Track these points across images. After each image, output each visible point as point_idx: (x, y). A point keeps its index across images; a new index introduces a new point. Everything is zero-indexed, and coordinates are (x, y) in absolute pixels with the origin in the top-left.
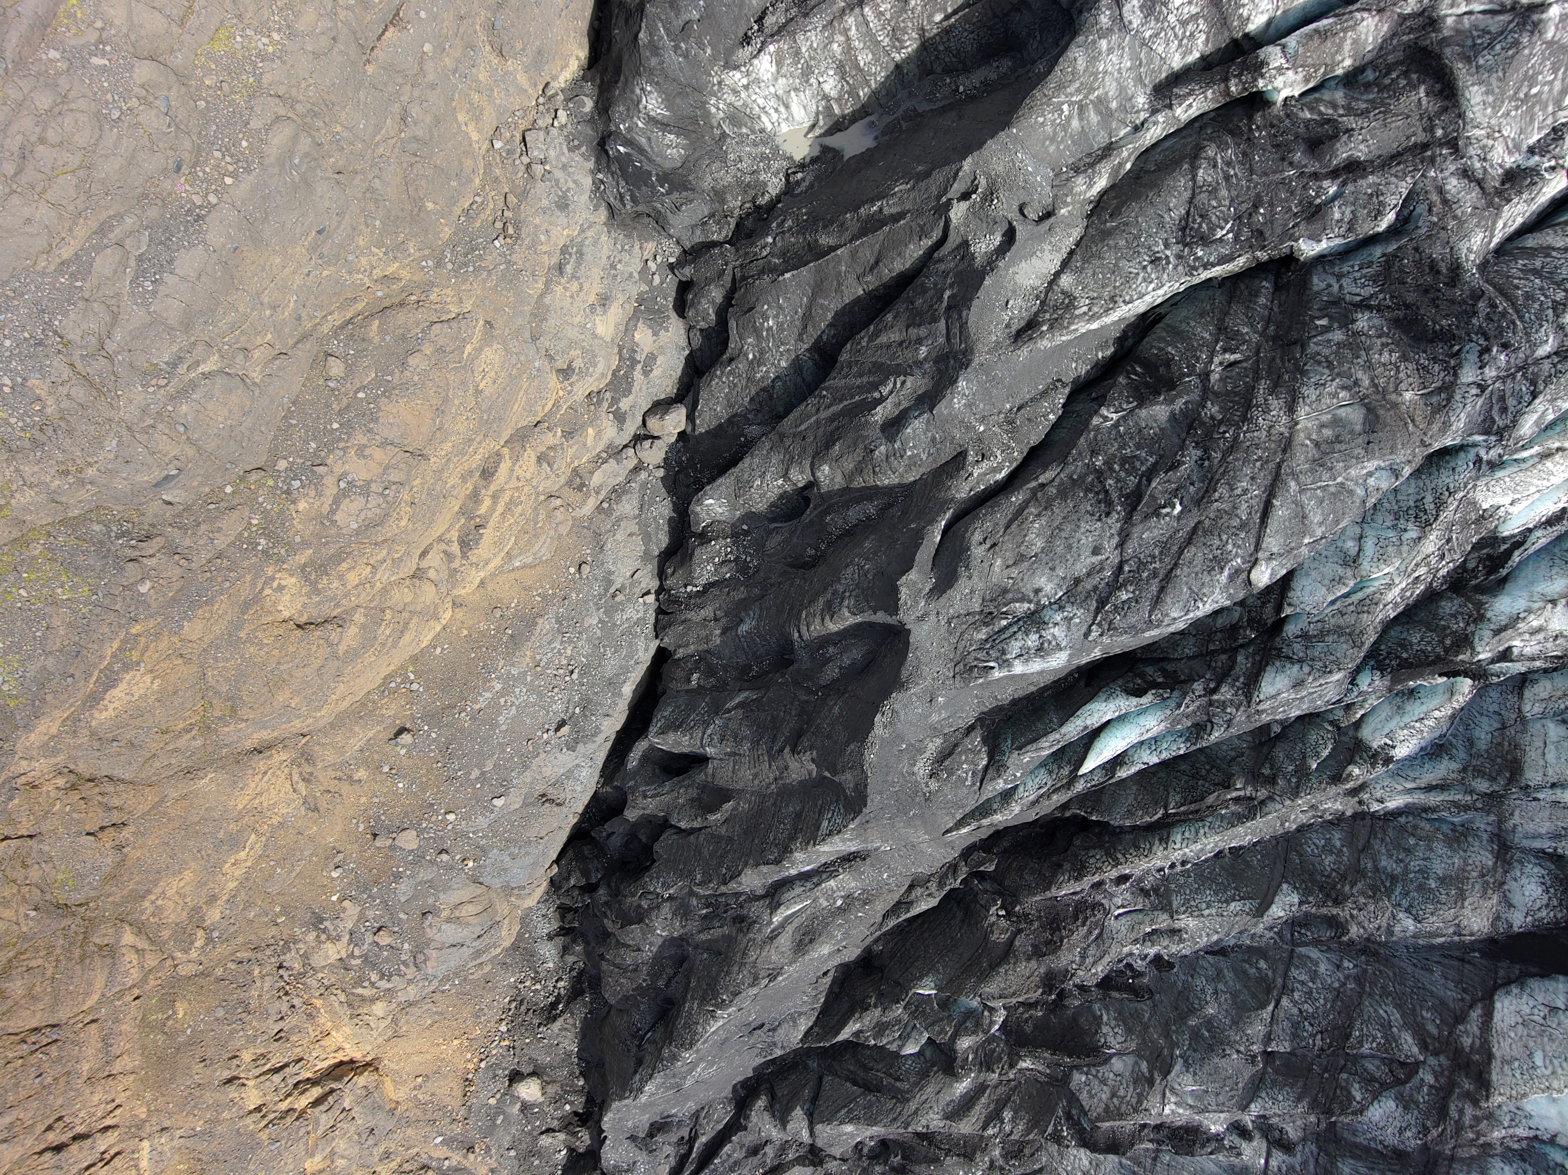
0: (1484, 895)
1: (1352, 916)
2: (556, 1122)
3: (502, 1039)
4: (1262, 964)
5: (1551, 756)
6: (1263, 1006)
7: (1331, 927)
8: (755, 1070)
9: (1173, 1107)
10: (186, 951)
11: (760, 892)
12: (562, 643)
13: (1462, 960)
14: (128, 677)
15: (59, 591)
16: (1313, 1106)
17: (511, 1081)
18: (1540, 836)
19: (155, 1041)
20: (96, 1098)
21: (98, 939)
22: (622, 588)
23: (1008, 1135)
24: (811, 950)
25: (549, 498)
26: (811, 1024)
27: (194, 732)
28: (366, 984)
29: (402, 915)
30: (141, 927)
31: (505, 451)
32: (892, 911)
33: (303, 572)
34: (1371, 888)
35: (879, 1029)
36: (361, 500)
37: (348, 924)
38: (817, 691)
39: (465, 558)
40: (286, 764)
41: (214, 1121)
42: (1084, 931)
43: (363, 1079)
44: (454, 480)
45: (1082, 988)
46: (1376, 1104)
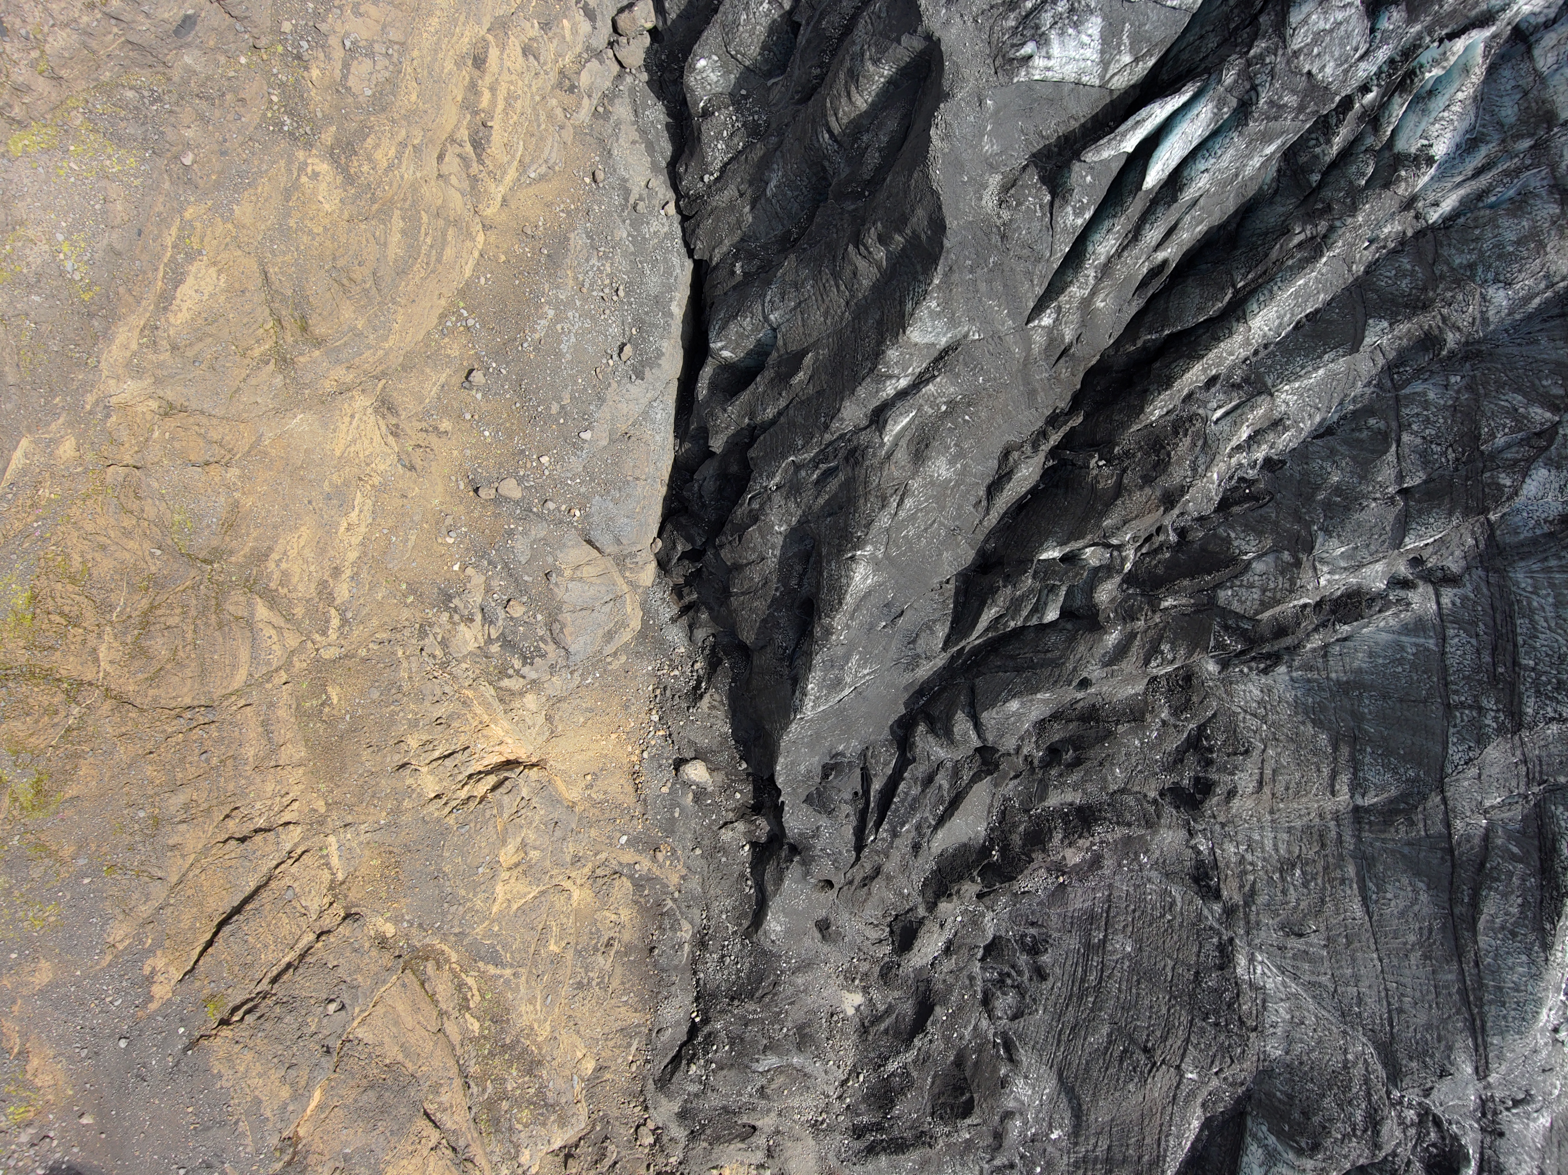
0: (1562, 236)
1: (1444, 319)
2: (731, 815)
3: (657, 730)
4: (1372, 421)
6: (1385, 452)
7: (1427, 350)
8: (906, 704)
9: (1328, 577)
10: (324, 633)
11: (865, 423)
14: (193, 269)
15: (108, 163)
16: (1467, 513)
17: (677, 769)
19: (316, 731)
20: (269, 787)
21: (232, 609)
22: (641, 199)
23: (1172, 662)
24: (930, 458)
25: (544, 98)
26: (947, 630)
27: (271, 366)
28: (511, 671)
29: (526, 578)
30: (272, 600)
31: (490, 38)
32: (994, 488)
33: (332, 155)
34: (1453, 282)
35: (1015, 605)
36: (368, 62)
37: (477, 598)
38: (863, 190)
39: (481, 161)
40: (370, 410)
41: (396, 811)
42: (1187, 441)
43: (534, 773)
44: (449, 66)
45: (1201, 519)
46: (1528, 481)
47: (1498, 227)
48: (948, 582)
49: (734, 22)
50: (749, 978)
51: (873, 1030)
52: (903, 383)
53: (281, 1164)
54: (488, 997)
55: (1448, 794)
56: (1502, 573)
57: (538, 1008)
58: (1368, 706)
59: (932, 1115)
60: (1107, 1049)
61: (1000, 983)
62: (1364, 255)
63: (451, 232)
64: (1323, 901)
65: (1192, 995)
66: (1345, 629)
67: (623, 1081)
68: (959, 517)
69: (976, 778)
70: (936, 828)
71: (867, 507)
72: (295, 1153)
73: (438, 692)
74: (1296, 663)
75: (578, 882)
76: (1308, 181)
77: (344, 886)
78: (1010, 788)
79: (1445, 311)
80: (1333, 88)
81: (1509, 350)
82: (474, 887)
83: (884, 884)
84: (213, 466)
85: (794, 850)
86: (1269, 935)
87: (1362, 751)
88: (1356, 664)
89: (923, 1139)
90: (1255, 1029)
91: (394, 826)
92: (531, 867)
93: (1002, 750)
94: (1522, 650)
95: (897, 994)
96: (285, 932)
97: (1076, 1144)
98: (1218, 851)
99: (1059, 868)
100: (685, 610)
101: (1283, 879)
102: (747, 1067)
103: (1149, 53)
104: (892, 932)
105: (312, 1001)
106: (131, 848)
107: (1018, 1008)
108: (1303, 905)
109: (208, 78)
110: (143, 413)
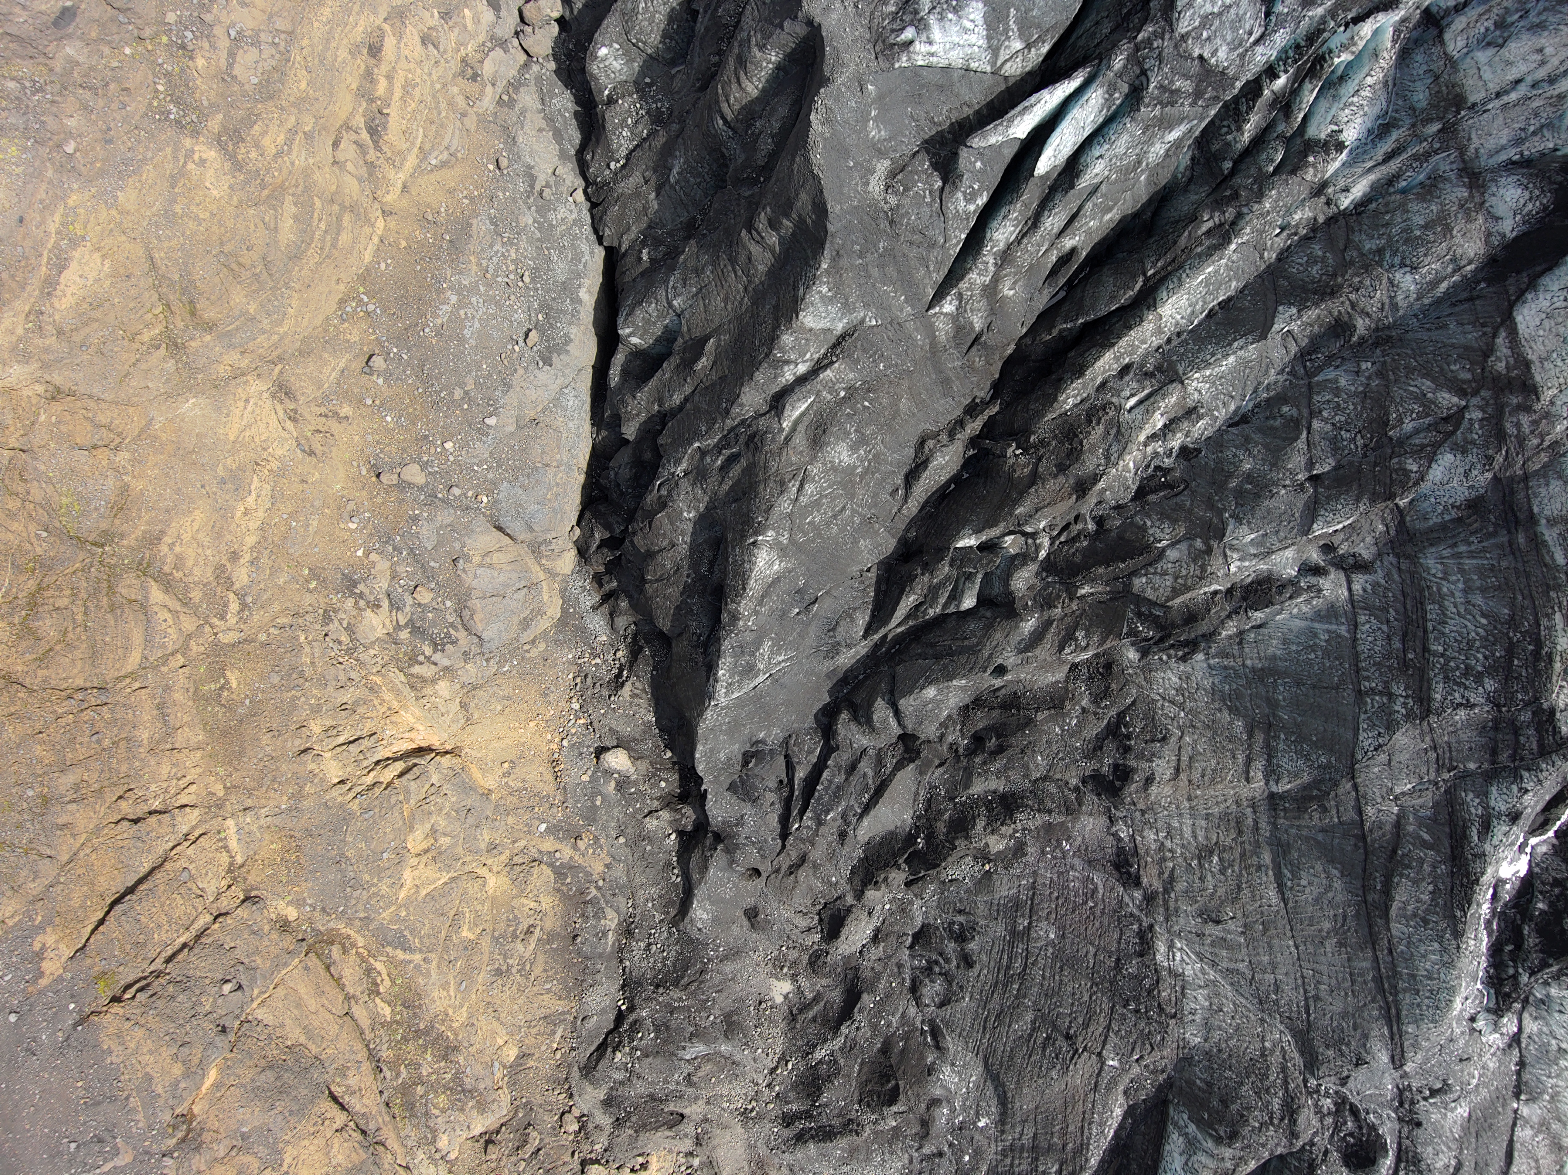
0: (1469, 220)
1: (1353, 305)
2: (656, 804)
3: (577, 718)
4: (1285, 409)
5: (1487, 75)
6: (1297, 438)
7: (1338, 336)
8: (830, 692)
9: (1238, 563)
10: (223, 617)
11: (765, 408)
12: (504, 244)
13: (1470, 299)
14: (76, 254)
16: (1374, 499)
17: (598, 758)
18: (1503, 148)
19: (214, 715)
20: (165, 770)
21: (124, 592)
22: (548, 185)
23: (1085, 649)
24: (828, 444)
25: (445, 86)
26: (867, 618)
27: (163, 351)
28: (421, 658)
29: (432, 564)
30: (167, 583)
31: (386, 27)
32: (911, 477)
33: (219, 142)
34: (1361, 267)
35: (933, 593)
36: (254, 51)
37: (383, 584)
38: (758, 176)
39: (377, 147)
40: (266, 395)
41: (298, 796)
42: (1100, 429)
43: (446, 761)
44: (343, 54)
45: (1118, 508)
46: (1434, 466)
47: (1408, 211)
48: (868, 570)
49: (633, 10)
50: (674, 966)
51: (801, 1018)
52: (802, 369)
53: (174, 1140)
54: (398, 982)
55: (1358, 780)
56: (1413, 559)
57: (452, 994)
58: (1282, 694)
59: (860, 1102)
60: (1030, 1035)
61: (928, 970)
62: (1275, 243)
63: (347, 218)
64: (1239, 887)
65: (1113, 982)
66: (1258, 616)
67: (547, 1068)
68: (875, 505)
69: (899, 767)
70: (861, 816)
71: (767, 492)
72: (189, 1131)
73: (342, 677)
74: (1213, 651)
75: (495, 869)
76: (1221, 169)
77: (243, 870)
78: (936, 775)
79: (1353, 297)
80: (1231, 72)
81: (1419, 335)
82: (379, 872)
83: (811, 872)
84: (100, 450)
85: (718, 838)
86: (1187, 921)
87: (1276, 737)
88: (1270, 651)
89: (850, 1126)
90: (1174, 1016)
91: (295, 810)
92: (440, 853)
93: (923, 737)
94: (1432, 636)
95: (825, 982)
96: (179, 912)
97: (1003, 1132)
98: (1138, 838)
99: (983, 856)
100: (606, 598)
101: (1201, 866)
102: (673, 1054)
103: (1041, 39)
104: (821, 920)
105: (207, 981)
106: (19, 826)
107: (945, 996)
108: (1221, 892)
109: (92, 69)
110: (29, 397)
